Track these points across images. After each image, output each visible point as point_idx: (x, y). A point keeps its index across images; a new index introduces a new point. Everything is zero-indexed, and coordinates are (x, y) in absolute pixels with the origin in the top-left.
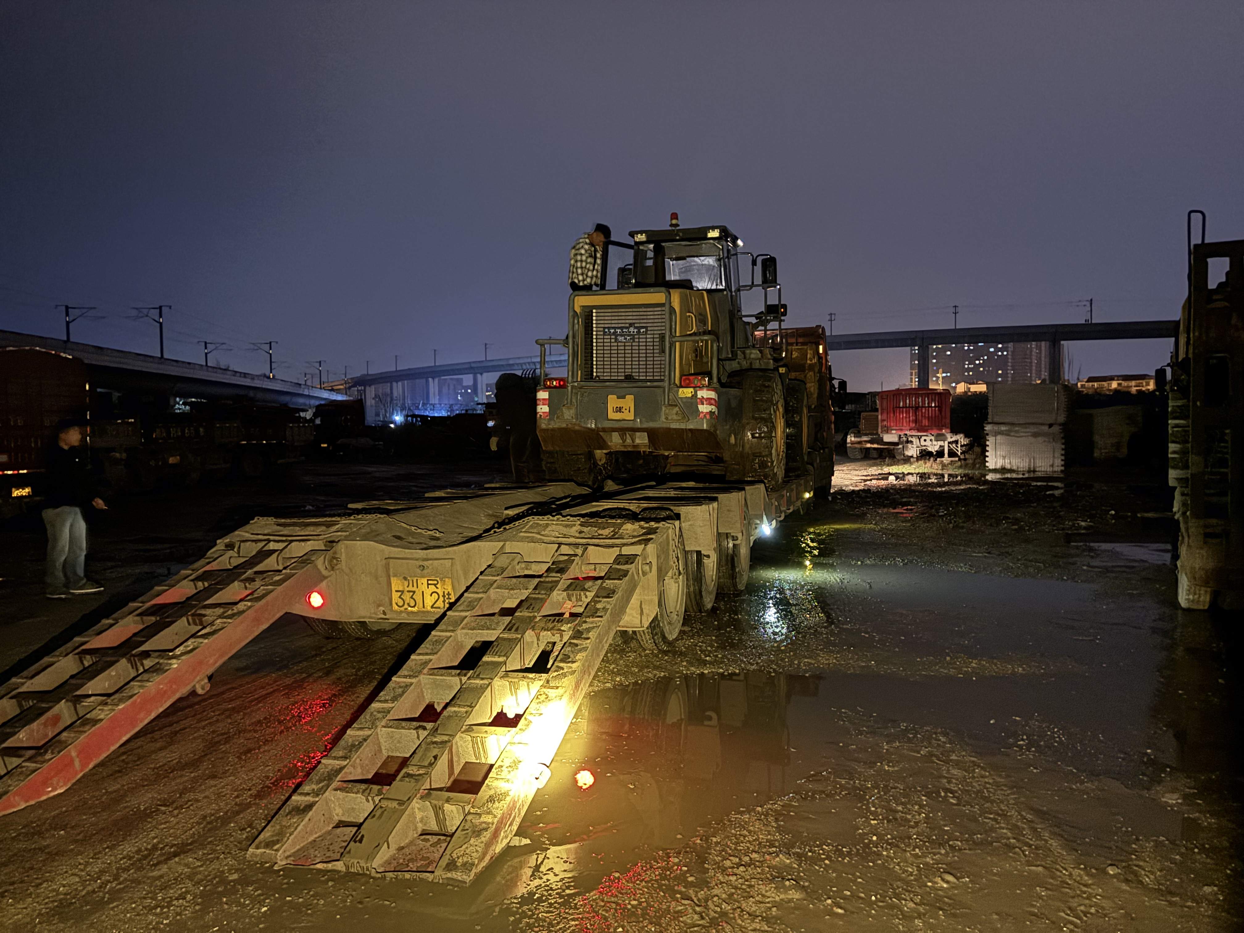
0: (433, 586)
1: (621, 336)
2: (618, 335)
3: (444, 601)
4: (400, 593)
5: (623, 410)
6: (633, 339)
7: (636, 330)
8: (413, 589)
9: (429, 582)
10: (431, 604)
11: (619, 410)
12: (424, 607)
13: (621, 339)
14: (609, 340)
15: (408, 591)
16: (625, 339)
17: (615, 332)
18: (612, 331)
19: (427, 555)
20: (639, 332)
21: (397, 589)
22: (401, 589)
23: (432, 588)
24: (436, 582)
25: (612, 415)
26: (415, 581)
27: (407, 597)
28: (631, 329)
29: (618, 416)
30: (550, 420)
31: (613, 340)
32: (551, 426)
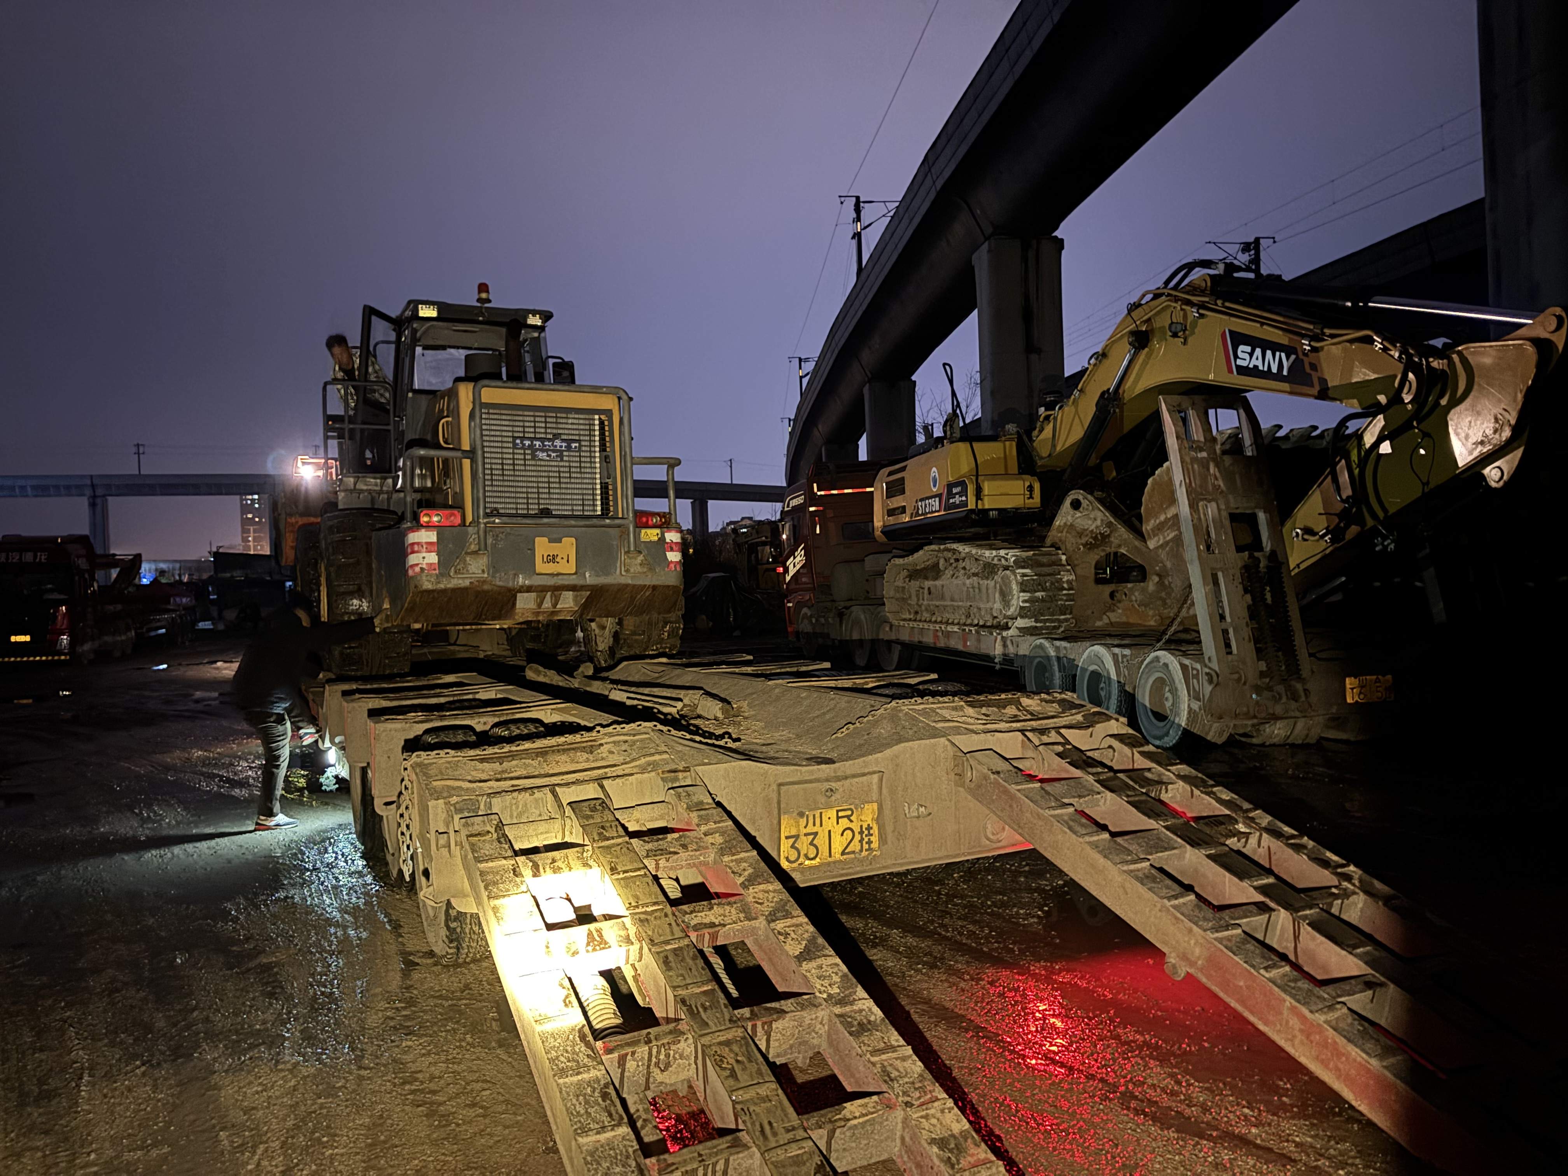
0: (846, 820)
1: (543, 451)
2: (537, 450)
3: (861, 841)
4: (792, 841)
5: (558, 559)
6: (561, 456)
7: (564, 444)
8: (815, 830)
9: (840, 814)
10: (841, 850)
11: (553, 559)
12: (830, 856)
13: (542, 455)
14: (522, 457)
15: (806, 835)
16: (549, 456)
17: (531, 447)
18: (527, 443)
19: (835, 772)
20: (569, 448)
21: (787, 834)
22: (793, 833)
23: (844, 823)
24: (849, 813)
25: (541, 567)
26: (818, 815)
27: (804, 844)
28: (558, 443)
29: (551, 568)
30: (441, 575)
31: (528, 457)
32: (442, 586)
